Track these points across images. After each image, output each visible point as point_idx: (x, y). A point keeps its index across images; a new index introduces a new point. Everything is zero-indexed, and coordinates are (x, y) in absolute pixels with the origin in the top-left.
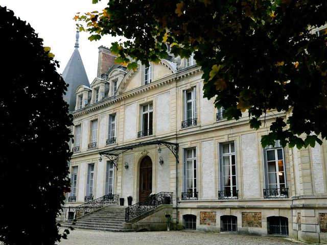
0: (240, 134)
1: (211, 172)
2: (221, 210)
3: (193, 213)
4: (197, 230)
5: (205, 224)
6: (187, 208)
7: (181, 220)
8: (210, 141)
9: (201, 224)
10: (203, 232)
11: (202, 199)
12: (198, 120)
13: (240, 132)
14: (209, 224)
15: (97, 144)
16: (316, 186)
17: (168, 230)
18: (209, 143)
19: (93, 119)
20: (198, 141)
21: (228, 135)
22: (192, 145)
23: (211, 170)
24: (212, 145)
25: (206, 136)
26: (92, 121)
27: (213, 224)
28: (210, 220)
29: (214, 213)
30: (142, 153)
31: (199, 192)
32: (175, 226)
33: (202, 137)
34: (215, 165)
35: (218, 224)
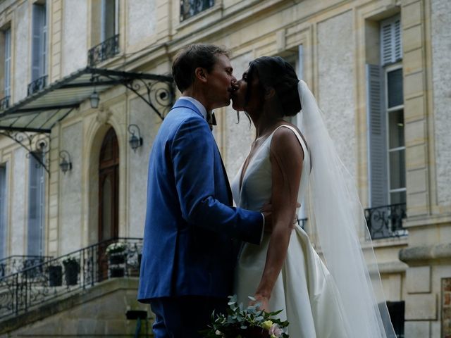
0: (314, 21)
8: (245, 58)
13: (314, 15)
15: (11, 101)
16: (440, 179)
21: (286, 28)
30: (97, 118)
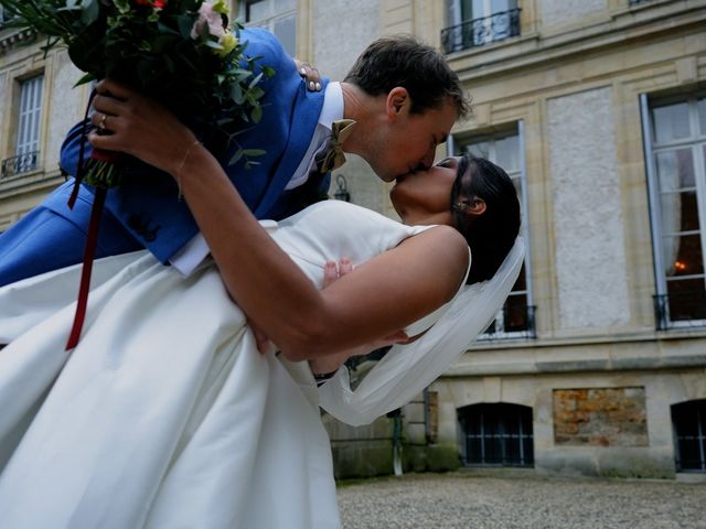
1: (604, 219)
2: (674, 379)
3: (514, 394)
4: (538, 469)
5: (585, 441)
6: (479, 377)
7: (449, 426)
8: (594, 94)
9: (559, 440)
10: (577, 474)
11: (558, 334)
12: (525, 17)
14: (605, 442)
15: (40, 158)
17: (398, 471)
18: (586, 103)
19: (23, 71)
20: (530, 99)
21: (698, 56)
22: (496, 116)
23: (607, 208)
24: (605, 110)
25: (571, 72)
26: (22, 81)
27: (629, 439)
28: (608, 421)
29: (629, 393)
31: (541, 305)
32: (422, 455)
33: (550, 78)
34: (630, 185)
35: (662, 438)
